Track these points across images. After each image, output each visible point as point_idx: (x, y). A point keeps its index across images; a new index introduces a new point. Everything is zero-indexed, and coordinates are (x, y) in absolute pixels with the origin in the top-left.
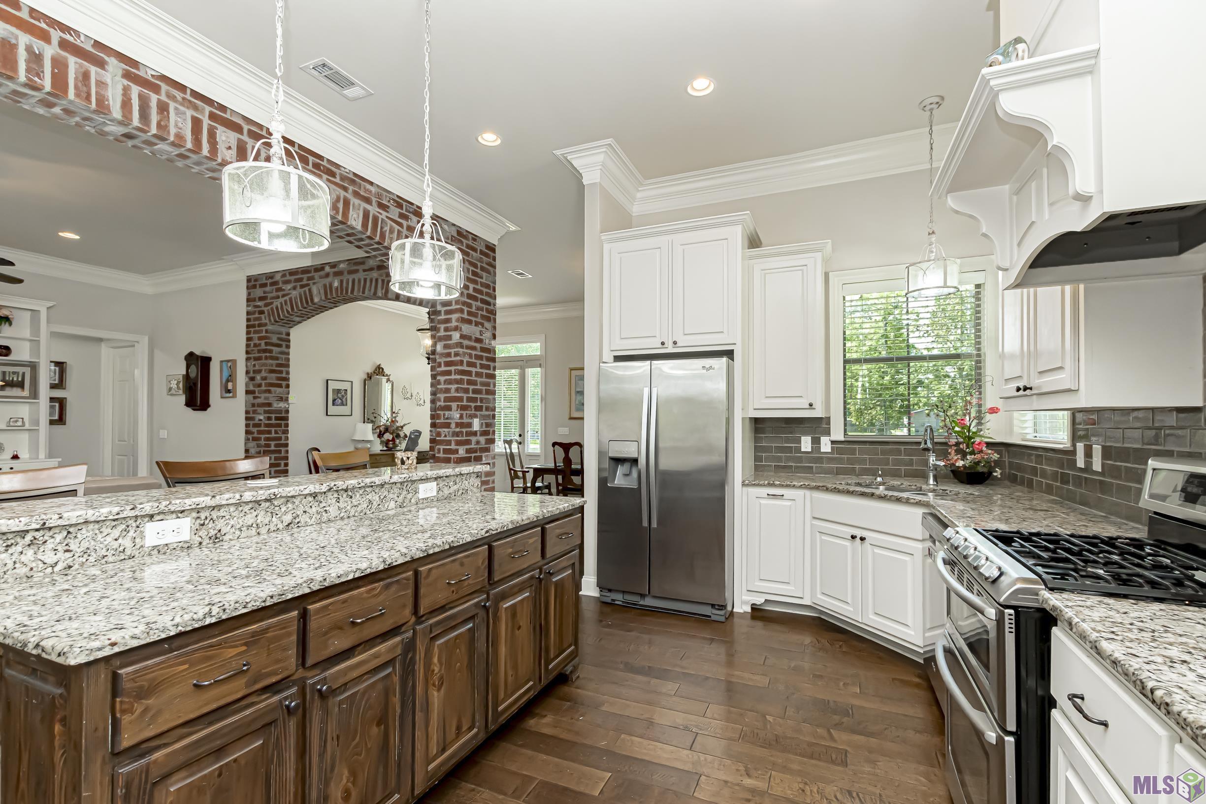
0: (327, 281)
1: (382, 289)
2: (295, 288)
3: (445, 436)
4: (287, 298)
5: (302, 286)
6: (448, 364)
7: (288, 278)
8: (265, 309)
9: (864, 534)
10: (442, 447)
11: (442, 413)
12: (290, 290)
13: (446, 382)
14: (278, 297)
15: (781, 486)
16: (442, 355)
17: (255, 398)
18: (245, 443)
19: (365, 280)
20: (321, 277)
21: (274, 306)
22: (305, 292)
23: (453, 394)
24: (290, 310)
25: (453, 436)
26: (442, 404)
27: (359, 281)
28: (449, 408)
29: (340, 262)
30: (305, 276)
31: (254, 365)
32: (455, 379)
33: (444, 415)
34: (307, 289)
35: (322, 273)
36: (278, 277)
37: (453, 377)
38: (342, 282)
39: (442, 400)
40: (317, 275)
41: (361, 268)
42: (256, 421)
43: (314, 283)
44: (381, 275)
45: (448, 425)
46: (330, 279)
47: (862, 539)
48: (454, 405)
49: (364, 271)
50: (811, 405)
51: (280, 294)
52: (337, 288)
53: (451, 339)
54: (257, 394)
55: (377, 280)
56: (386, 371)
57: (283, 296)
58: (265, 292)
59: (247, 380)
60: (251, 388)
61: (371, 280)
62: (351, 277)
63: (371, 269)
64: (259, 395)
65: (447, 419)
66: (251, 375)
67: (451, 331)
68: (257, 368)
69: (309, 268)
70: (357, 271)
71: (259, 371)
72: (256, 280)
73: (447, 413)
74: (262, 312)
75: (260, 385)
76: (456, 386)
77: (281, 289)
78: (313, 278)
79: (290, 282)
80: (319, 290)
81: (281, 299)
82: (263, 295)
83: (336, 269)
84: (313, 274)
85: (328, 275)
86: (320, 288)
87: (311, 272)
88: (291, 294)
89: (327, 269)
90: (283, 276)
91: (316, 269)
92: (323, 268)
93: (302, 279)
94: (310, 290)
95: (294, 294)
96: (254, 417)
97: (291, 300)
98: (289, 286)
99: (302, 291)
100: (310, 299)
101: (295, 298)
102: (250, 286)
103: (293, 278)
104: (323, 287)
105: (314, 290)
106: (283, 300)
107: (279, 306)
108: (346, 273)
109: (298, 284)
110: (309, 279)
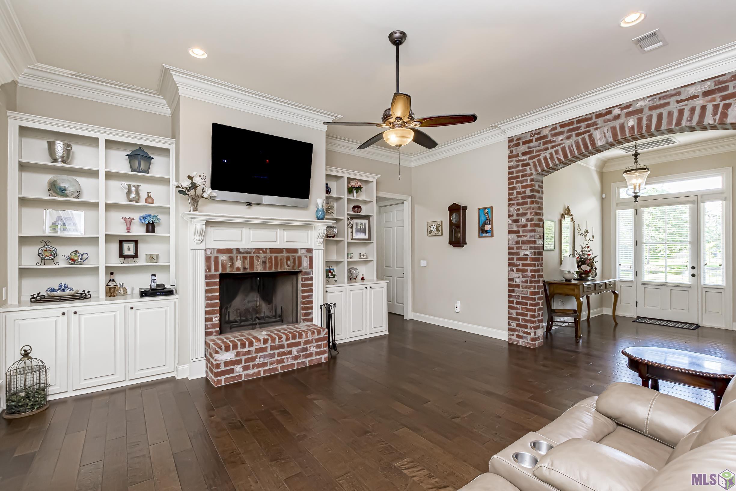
0: (617, 123)
1: (715, 113)
2: (568, 138)
4: (559, 148)
5: (578, 135)
7: (559, 130)
8: (531, 162)
12: (561, 140)
14: (547, 149)
17: (518, 236)
18: (509, 274)
19: (681, 111)
20: (607, 121)
21: (541, 158)
22: (584, 140)
24: (562, 158)
27: (670, 114)
29: (638, 101)
30: (583, 124)
31: (518, 210)
34: (586, 136)
35: (609, 117)
36: (546, 132)
38: (640, 120)
40: (600, 121)
41: (673, 100)
42: (521, 256)
43: (596, 129)
44: (713, 100)
46: (620, 121)
49: (680, 101)
51: (549, 146)
52: (633, 127)
54: (521, 234)
57: (553, 147)
58: (529, 148)
59: (510, 222)
60: (515, 228)
61: (693, 109)
62: (655, 113)
63: (694, 96)
64: (524, 234)
66: (515, 217)
68: (521, 211)
69: (590, 116)
70: (668, 104)
71: (525, 214)
72: (519, 139)
74: (528, 164)
75: (525, 226)
77: (550, 142)
78: (595, 124)
79: (561, 133)
80: (604, 133)
81: (550, 151)
82: (527, 150)
83: (630, 109)
84: (594, 120)
85: (618, 117)
86: (606, 132)
87: (591, 119)
88: (564, 143)
89: (616, 111)
90: (552, 130)
91: (599, 115)
92: (609, 112)
93: (578, 128)
94: (590, 136)
95: (568, 143)
96: (519, 252)
97: (563, 149)
98: (561, 137)
99: (579, 138)
100: (591, 144)
101: (569, 147)
102: (512, 145)
103: (566, 129)
104: (610, 130)
105: (597, 135)
106: (553, 151)
107: (548, 156)
108: (646, 110)
109: (574, 133)
110: (588, 126)
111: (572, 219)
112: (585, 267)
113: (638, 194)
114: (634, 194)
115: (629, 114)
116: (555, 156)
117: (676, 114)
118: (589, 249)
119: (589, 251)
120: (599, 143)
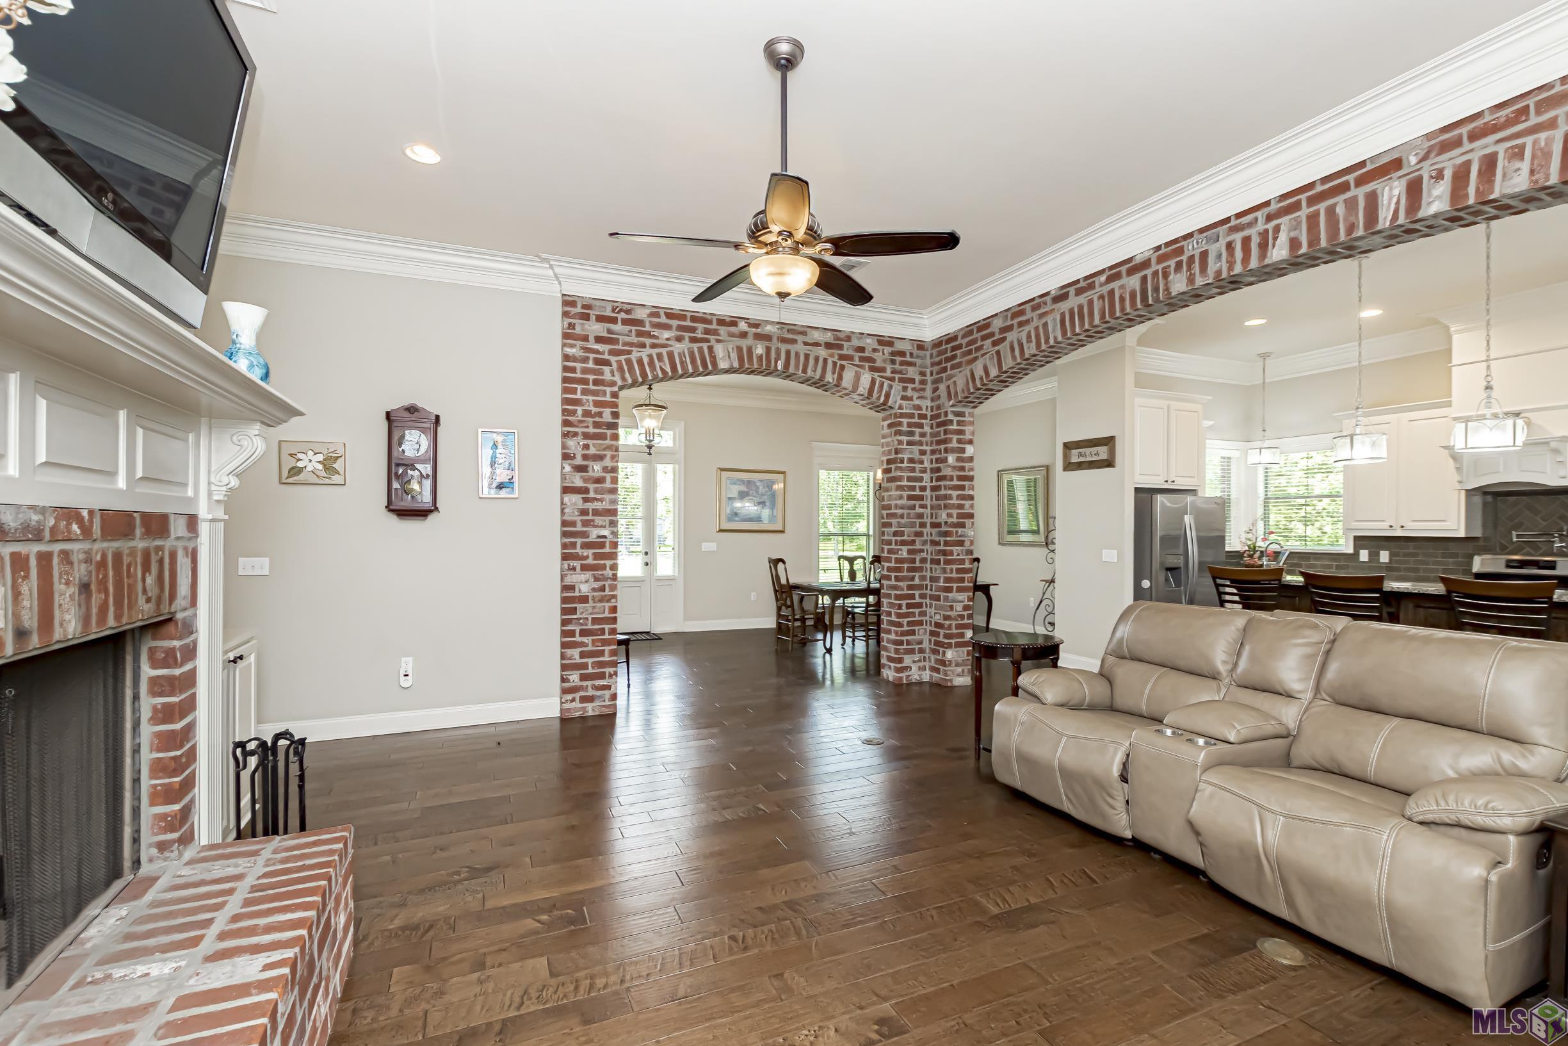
0: (744, 343)
1: (834, 373)
2: (679, 339)
3: (958, 555)
4: (664, 351)
5: (693, 340)
6: (959, 478)
7: (663, 319)
8: (613, 359)
10: (954, 567)
11: (954, 530)
12: (668, 339)
13: (958, 497)
14: (643, 346)
16: (954, 468)
17: (586, 500)
18: (562, 578)
19: (807, 356)
20: (731, 335)
21: (634, 356)
22: (701, 350)
24: (668, 370)
25: (966, 555)
27: (797, 356)
29: (767, 322)
30: (701, 327)
31: (586, 447)
33: (957, 532)
34: (705, 346)
35: (733, 329)
36: (641, 314)
38: (768, 350)
39: (955, 516)
40: (723, 330)
41: (800, 338)
42: (593, 537)
43: (718, 341)
44: (832, 356)
45: (961, 543)
46: (749, 341)
49: (806, 344)
51: (648, 341)
52: (762, 355)
53: (964, 453)
54: (592, 495)
55: (825, 360)
57: (653, 346)
58: (609, 331)
59: (568, 469)
60: (578, 482)
61: (817, 359)
62: (784, 348)
63: (817, 344)
64: (599, 497)
65: (960, 536)
66: (579, 461)
67: (965, 444)
68: (592, 451)
69: (709, 317)
70: (794, 341)
71: (600, 458)
72: (588, 307)
73: (960, 530)
74: (607, 363)
75: (599, 480)
77: (648, 335)
78: (715, 332)
79: (667, 327)
80: (729, 353)
81: (648, 351)
82: (605, 335)
83: (759, 331)
84: (714, 326)
85: (744, 335)
86: (731, 350)
87: (710, 322)
88: (671, 346)
89: (743, 326)
90: (652, 315)
91: (722, 322)
92: (734, 323)
93: (693, 330)
94: (710, 348)
95: (678, 348)
96: (586, 531)
97: (671, 355)
98: (666, 334)
99: (695, 346)
100: (710, 361)
101: (679, 354)
102: (573, 313)
103: (675, 323)
104: (735, 349)
105: (719, 350)
106: (654, 352)
107: (646, 360)
108: (775, 340)
109: (687, 335)
110: (707, 332)
113: (652, 443)
114: (647, 443)
115: (758, 337)
116: (657, 364)
117: (802, 358)
120: (723, 365)
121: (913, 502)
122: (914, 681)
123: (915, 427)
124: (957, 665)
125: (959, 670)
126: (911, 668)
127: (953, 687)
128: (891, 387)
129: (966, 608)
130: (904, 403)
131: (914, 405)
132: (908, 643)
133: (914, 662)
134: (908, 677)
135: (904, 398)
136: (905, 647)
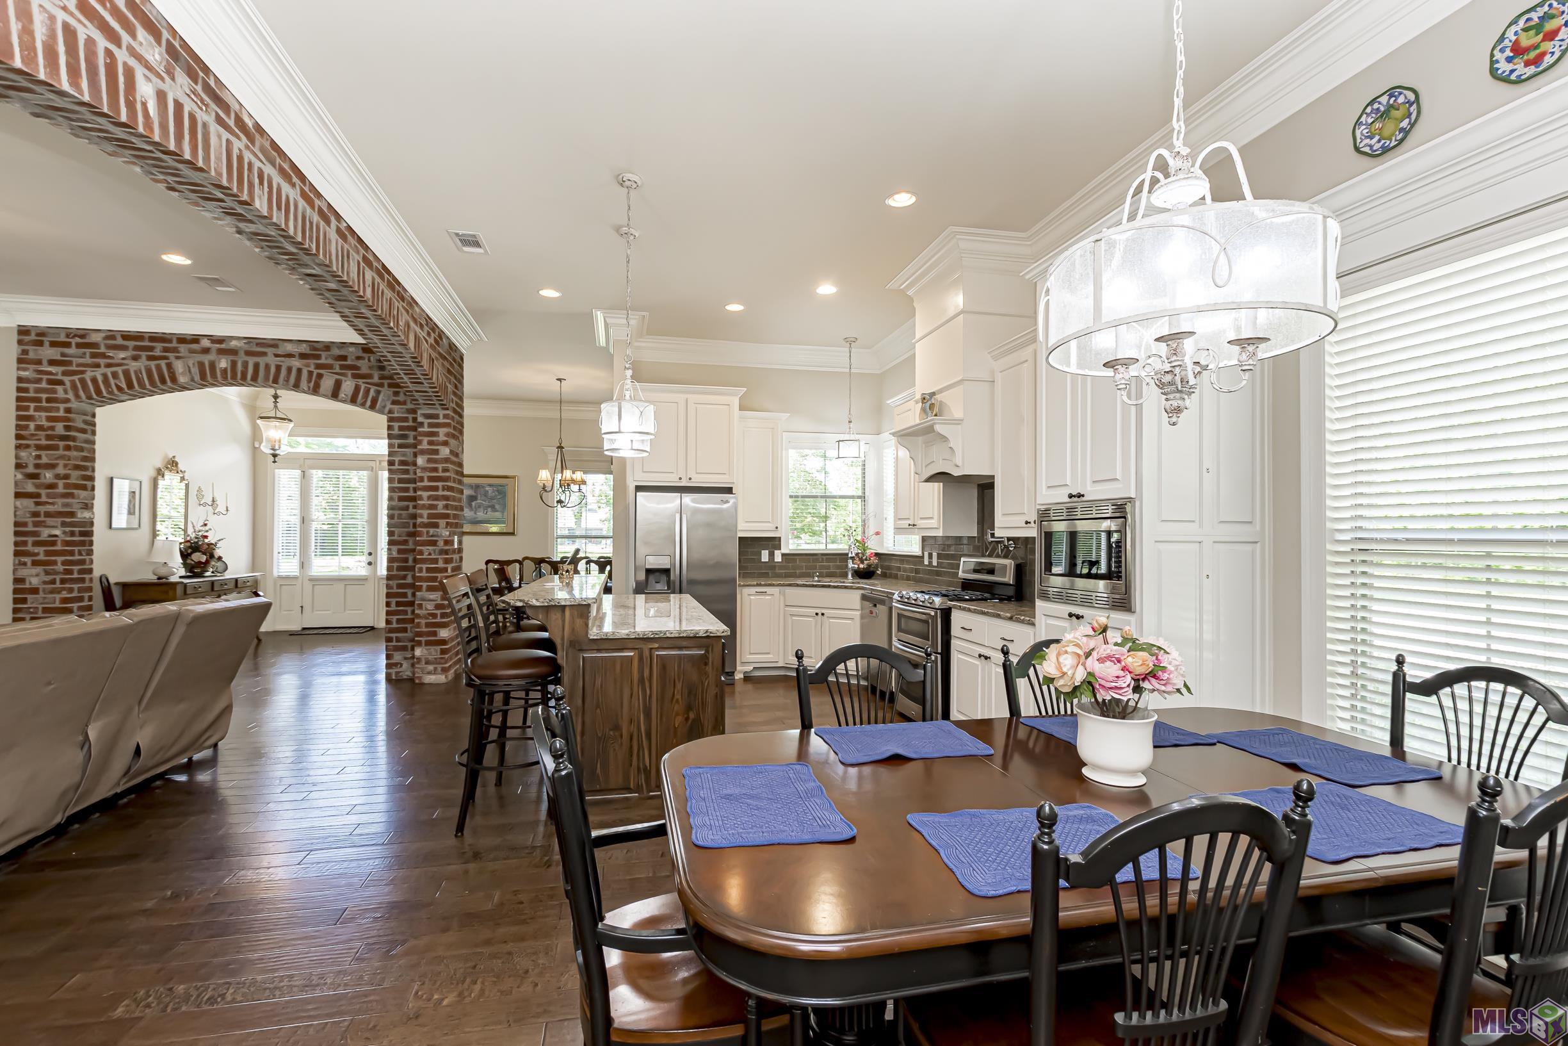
0: (206, 359)
1: (309, 381)
2: (135, 358)
3: (430, 554)
4: (119, 370)
5: (150, 358)
6: (431, 479)
7: (120, 341)
8: (66, 380)
9: (823, 611)
10: (424, 566)
11: (424, 530)
12: (123, 359)
13: (429, 498)
14: (98, 366)
15: (766, 585)
16: (424, 469)
17: (37, 504)
18: (15, 569)
19: (278, 368)
20: (192, 351)
21: (88, 376)
22: (158, 367)
23: (440, 510)
25: (440, 554)
26: (425, 520)
27: (267, 367)
28: (436, 526)
29: (232, 338)
30: (159, 346)
31: (39, 457)
32: (443, 496)
33: (428, 532)
34: (163, 363)
35: (194, 346)
36: (95, 338)
37: (440, 493)
38: (234, 364)
39: (425, 516)
40: (183, 348)
41: (270, 351)
42: (43, 537)
43: (178, 358)
44: (308, 366)
45: (434, 543)
46: (212, 356)
47: (823, 614)
48: (442, 523)
49: (276, 356)
50: (777, 528)
51: (102, 362)
52: (225, 368)
53: (438, 454)
54: (43, 499)
55: (299, 371)
56: (181, 467)
57: (108, 366)
58: (63, 355)
59: (20, 476)
60: (29, 489)
61: (289, 369)
62: (251, 361)
63: (290, 356)
64: (50, 501)
65: (432, 536)
66: (30, 470)
67: (437, 445)
68: (44, 460)
69: (169, 337)
70: (264, 354)
71: (52, 466)
72: (40, 335)
73: (432, 531)
74: (59, 383)
75: (52, 486)
76: (445, 502)
77: (103, 356)
78: (175, 350)
79: (123, 348)
80: (189, 367)
81: (103, 370)
82: (59, 358)
83: (223, 346)
84: (174, 344)
85: (206, 351)
86: (191, 365)
87: (170, 341)
88: (127, 365)
89: (205, 343)
90: (107, 338)
91: (182, 339)
92: (195, 339)
93: (151, 349)
94: (169, 366)
95: (133, 366)
96: (38, 531)
97: (127, 374)
98: (122, 355)
99: (153, 364)
100: (169, 376)
101: (136, 372)
102: (26, 340)
103: (131, 344)
104: (196, 365)
105: (179, 366)
106: (109, 371)
107: (100, 379)
108: (242, 353)
109: (144, 354)
110: (166, 350)
111: (183, 479)
112: (198, 557)
113: (277, 452)
114: (272, 452)
115: (221, 352)
116: (112, 381)
117: (273, 370)
118: (207, 528)
119: (207, 531)
120: (182, 380)
121: (406, 503)
122: (405, 677)
123: (409, 431)
124: (427, 663)
125: (431, 668)
126: (401, 665)
127: (423, 684)
128: (378, 392)
129: (438, 607)
130: (396, 407)
131: (407, 409)
132: (398, 640)
133: (406, 658)
134: (397, 673)
135: (394, 403)
136: (394, 643)
